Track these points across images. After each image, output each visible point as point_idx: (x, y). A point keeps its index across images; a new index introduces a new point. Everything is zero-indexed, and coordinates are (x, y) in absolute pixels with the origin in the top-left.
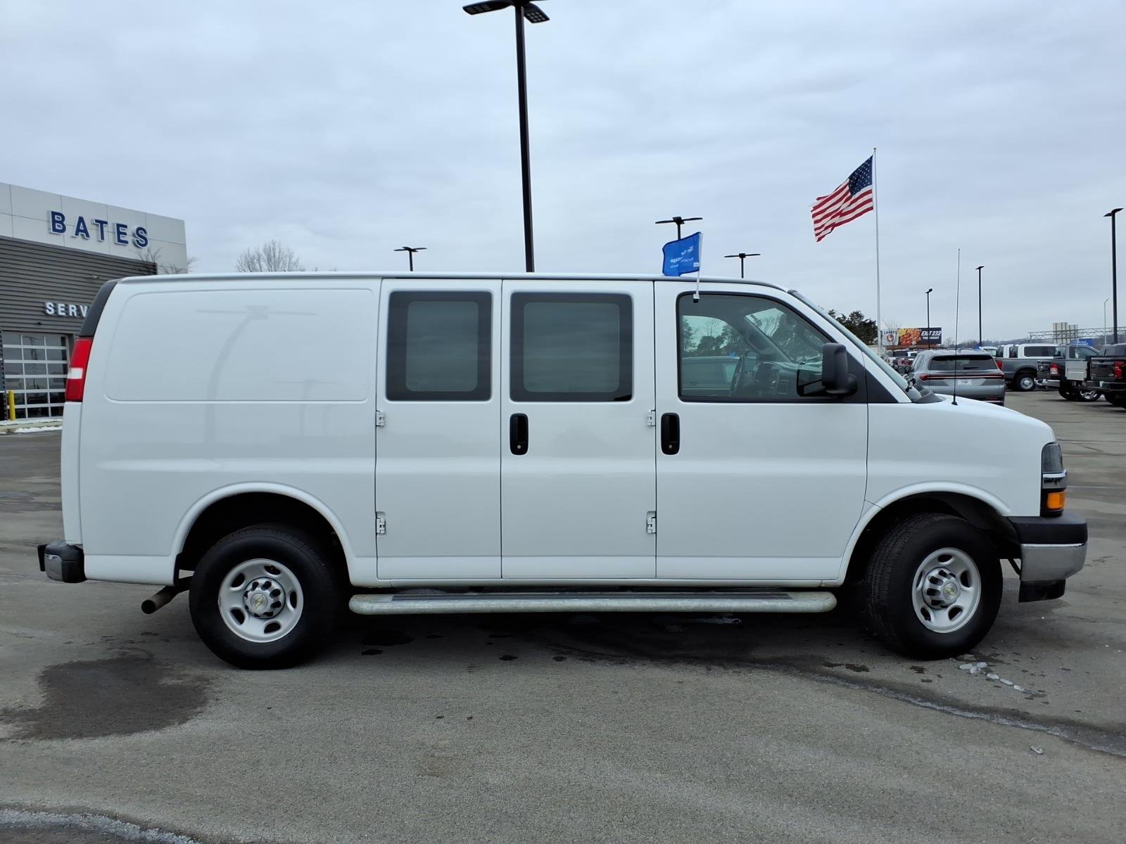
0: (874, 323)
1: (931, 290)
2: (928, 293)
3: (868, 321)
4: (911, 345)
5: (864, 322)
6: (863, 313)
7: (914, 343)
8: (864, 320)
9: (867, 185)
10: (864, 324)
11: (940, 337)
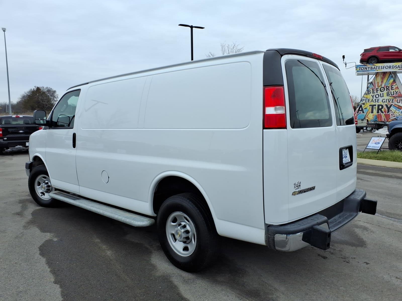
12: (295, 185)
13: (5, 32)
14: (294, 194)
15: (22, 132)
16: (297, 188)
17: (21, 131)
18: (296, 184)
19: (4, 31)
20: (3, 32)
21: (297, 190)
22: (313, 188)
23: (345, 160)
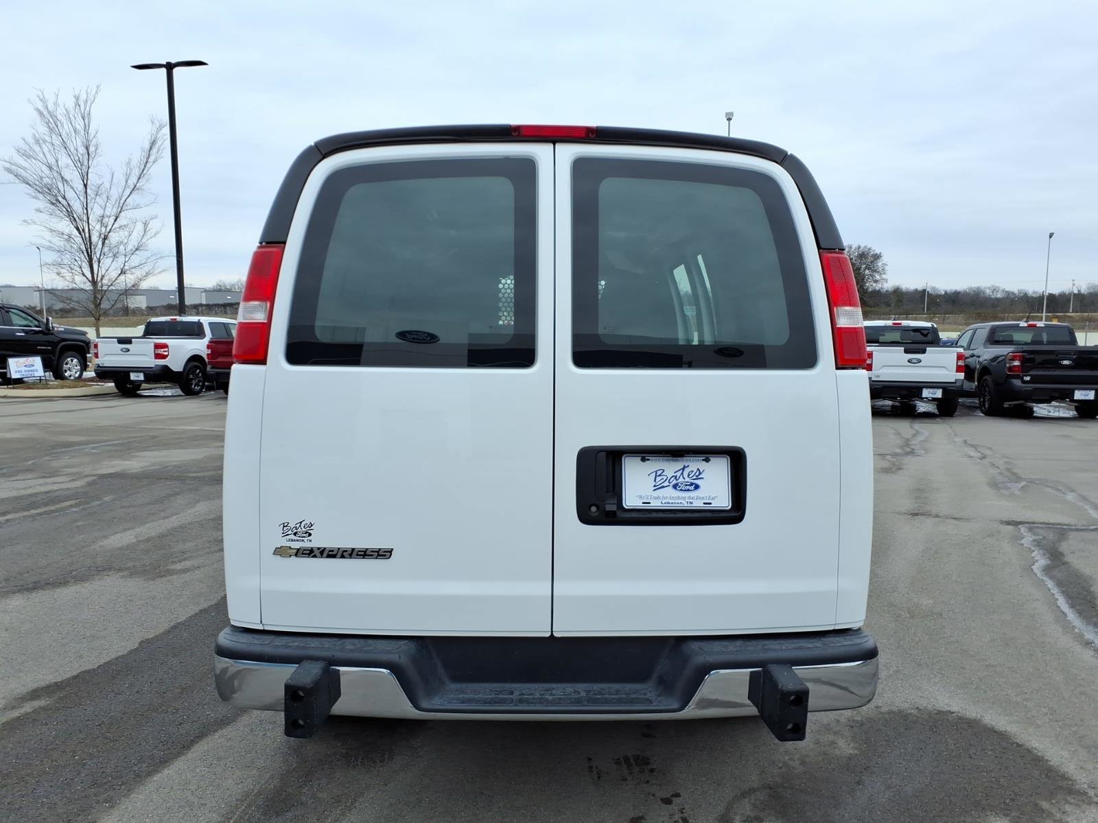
12: (284, 527)
13: (731, 122)
14: (280, 552)
15: (1068, 363)
16: (293, 537)
17: (1066, 362)
18: (292, 525)
19: (729, 119)
20: (727, 122)
21: (296, 545)
22: (384, 554)
23: (678, 498)
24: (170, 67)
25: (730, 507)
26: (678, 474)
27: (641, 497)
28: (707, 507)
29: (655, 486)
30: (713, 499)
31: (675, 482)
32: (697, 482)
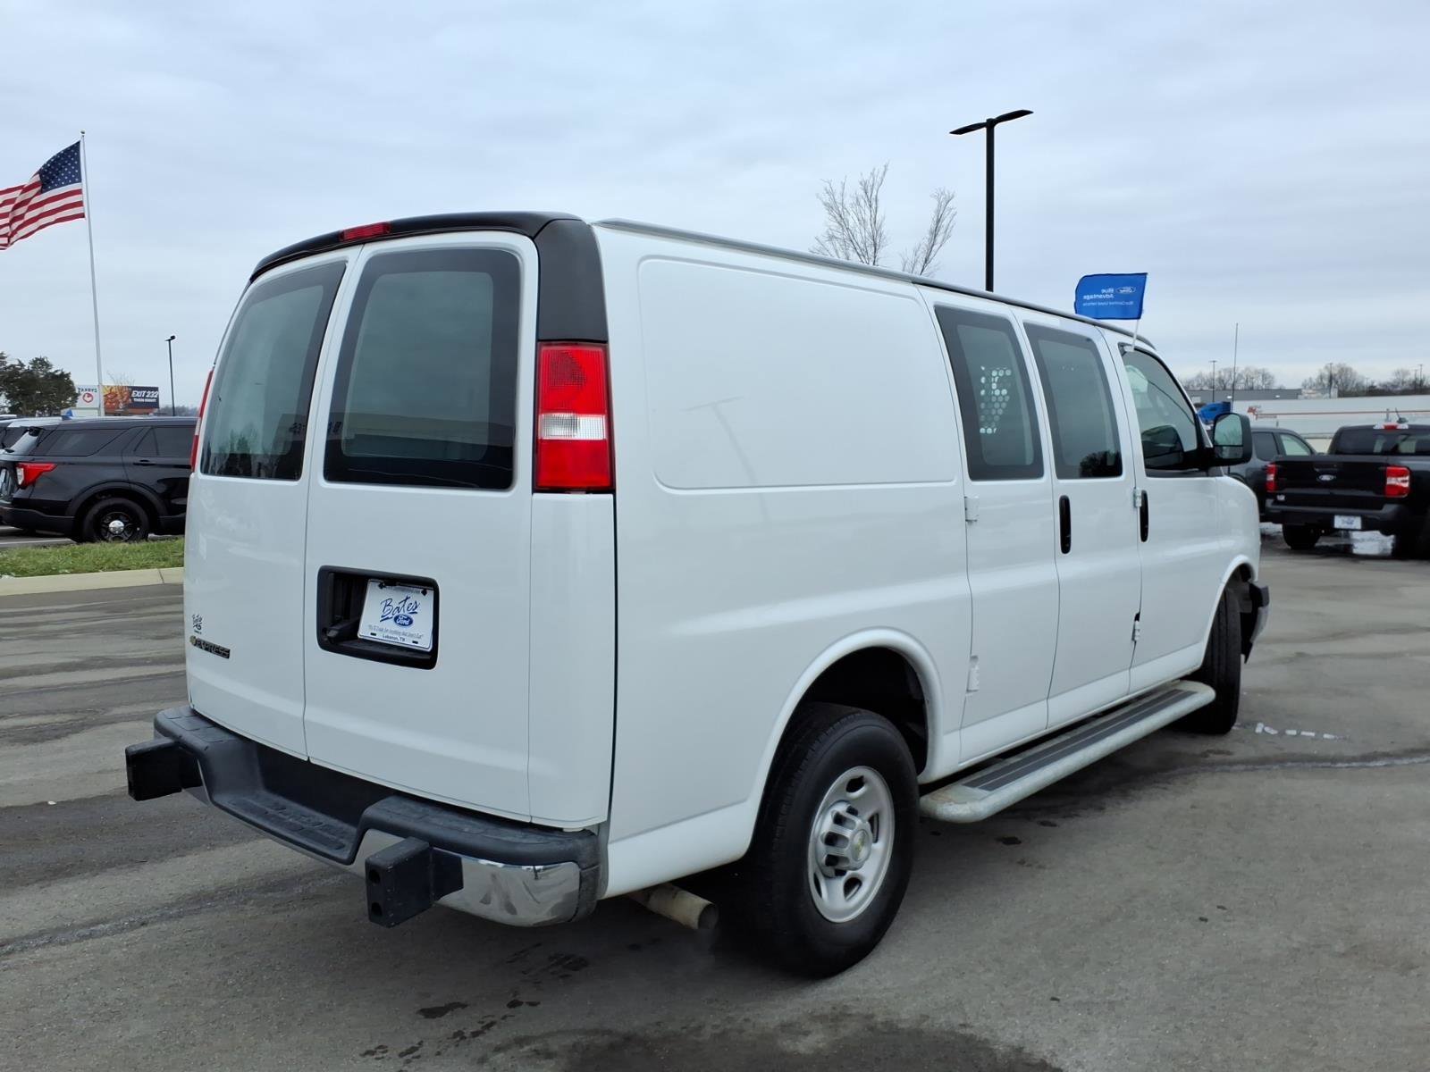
0: (68, 375)
1: (173, 338)
2: (169, 340)
3: (59, 373)
4: (118, 408)
5: (53, 374)
6: (50, 360)
7: (121, 405)
8: (52, 371)
9: (74, 182)
10: (53, 376)
11: (157, 399)
23: (396, 632)
24: (990, 125)
25: (429, 650)
26: (401, 606)
27: (370, 626)
28: (415, 646)
29: (383, 616)
30: (420, 638)
31: (397, 614)
32: (412, 616)
